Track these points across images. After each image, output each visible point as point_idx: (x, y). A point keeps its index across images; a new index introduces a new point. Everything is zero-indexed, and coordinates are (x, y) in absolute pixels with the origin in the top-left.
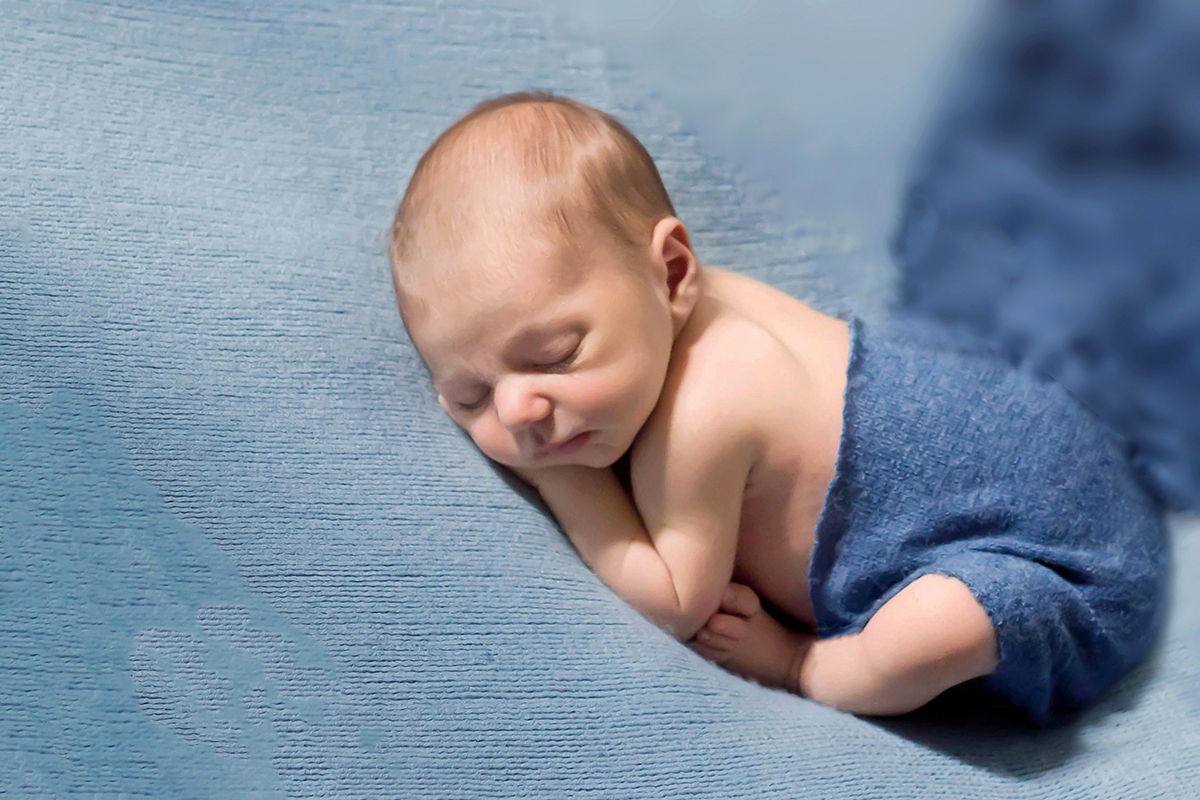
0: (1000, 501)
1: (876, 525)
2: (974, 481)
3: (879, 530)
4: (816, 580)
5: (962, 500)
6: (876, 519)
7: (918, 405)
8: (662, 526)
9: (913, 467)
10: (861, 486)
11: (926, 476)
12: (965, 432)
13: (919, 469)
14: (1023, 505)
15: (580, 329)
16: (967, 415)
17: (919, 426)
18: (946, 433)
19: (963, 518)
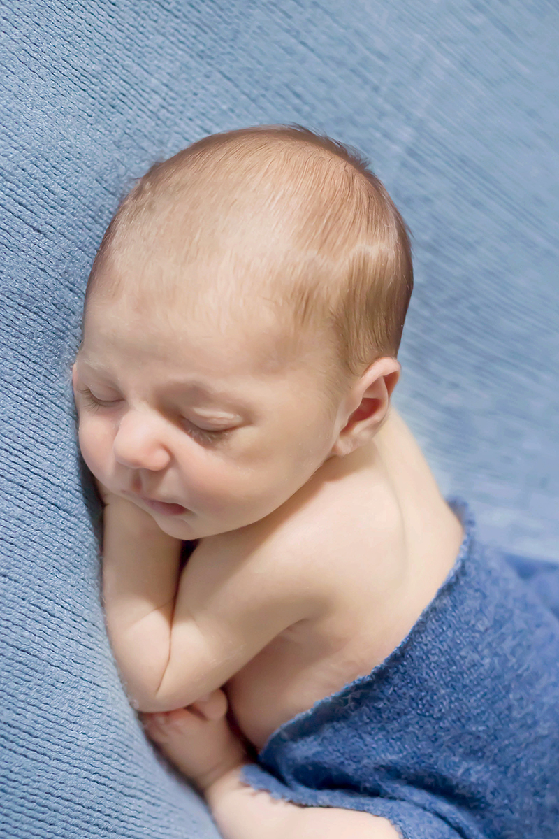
0: (484, 785)
1: (370, 734)
2: (473, 754)
3: (368, 739)
4: (285, 735)
5: (455, 763)
6: (373, 729)
7: (476, 657)
8: (191, 616)
9: (436, 709)
10: (381, 696)
11: (441, 724)
12: (497, 705)
13: (439, 715)
14: (500, 798)
15: (248, 417)
16: (508, 690)
17: (465, 676)
18: (483, 697)
19: (444, 779)
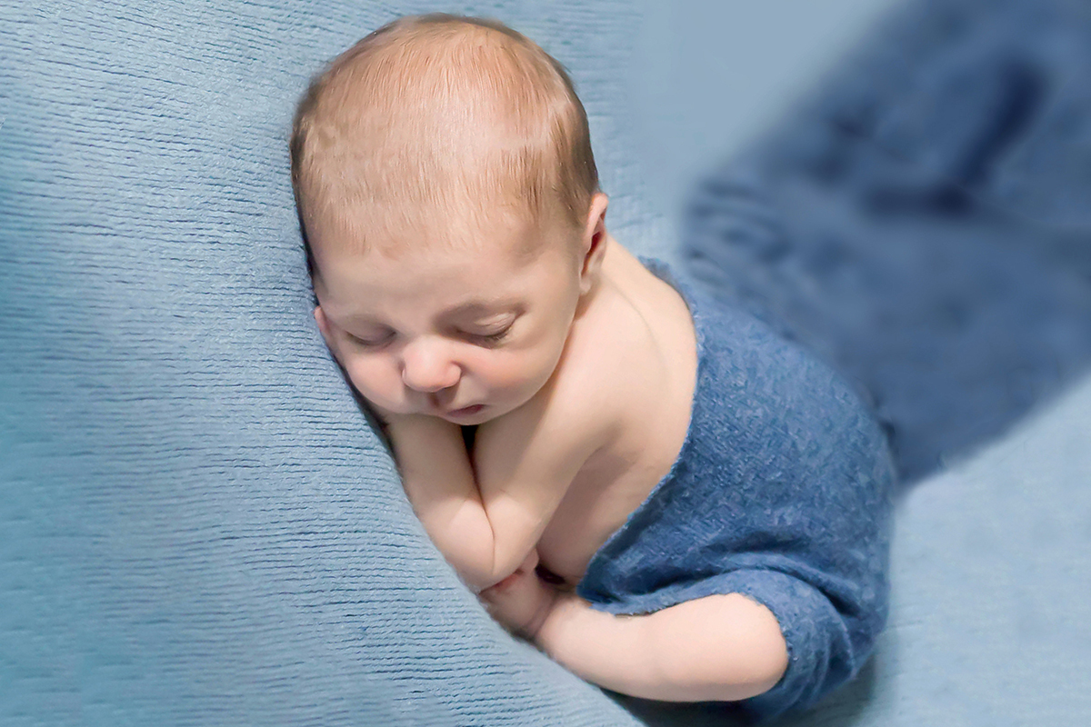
0: (800, 523)
1: (685, 523)
2: (780, 500)
3: (685, 528)
4: (605, 557)
5: (768, 516)
6: (686, 518)
7: (749, 412)
8: (501, 490)
9: (736, 476)
10: (686, 486)
11: (745, 487)
12: (783, 447)
13: (740, 480)
14: (816, 529)
15: (519, 310)
17: (748, 434)
18: (769, 445)
19: (764, 534)
